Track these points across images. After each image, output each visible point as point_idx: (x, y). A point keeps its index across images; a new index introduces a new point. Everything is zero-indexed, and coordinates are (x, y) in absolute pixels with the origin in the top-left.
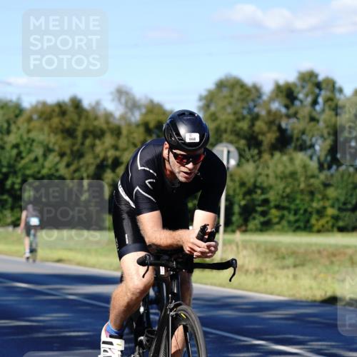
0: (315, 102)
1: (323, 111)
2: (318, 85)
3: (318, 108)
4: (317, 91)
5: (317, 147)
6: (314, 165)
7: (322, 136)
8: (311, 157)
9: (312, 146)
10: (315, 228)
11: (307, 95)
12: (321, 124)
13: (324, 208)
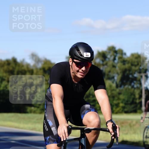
0: (114, 59)
1: (118, 62)
2: (116, 52)
3: (116, 61)
4: (115, 54)
5: (116, 78)
6: (114, 85)
7: (118, 73)
8: (113, 82)
9: (113, 77)
10: (115, 112)
11: (111, 56)
12: (117, 68)
13: (119, 103)
